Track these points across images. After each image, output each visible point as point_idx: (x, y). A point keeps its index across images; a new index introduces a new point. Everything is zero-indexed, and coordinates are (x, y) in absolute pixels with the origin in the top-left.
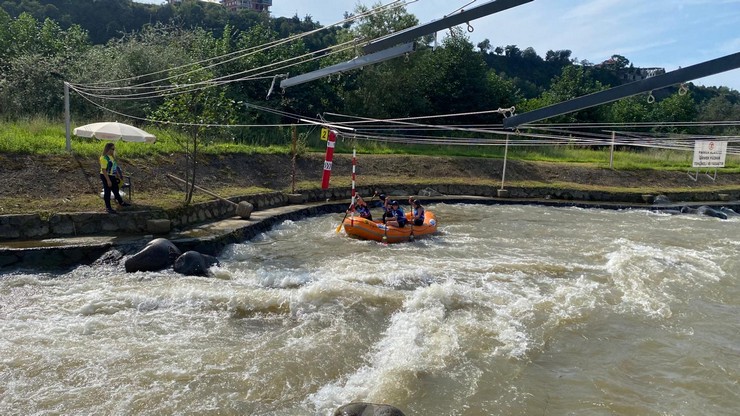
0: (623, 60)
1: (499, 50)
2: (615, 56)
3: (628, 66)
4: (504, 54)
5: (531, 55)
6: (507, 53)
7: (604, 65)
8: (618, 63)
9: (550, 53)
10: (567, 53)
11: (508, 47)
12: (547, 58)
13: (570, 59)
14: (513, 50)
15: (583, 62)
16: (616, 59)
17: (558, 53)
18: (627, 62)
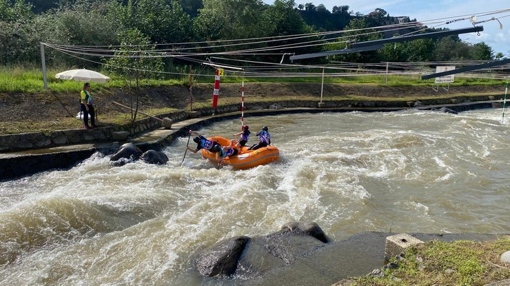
0: (382, 12)
1: (301, 6)
2: (378, 9)
3: (386, 16)
4: (304, 9)
5: (322, 10)
6: (306, 8)
7: (370, 15)
8: (380, 14)
9: (335, 8)
10: (346, 8)
11: (307, 4)
12: (333, 11)
13: (348, 11)
14: (310, 6)
15: (357, 13)
16: (378, 11)
17: (340, 8)
18: (386, 13)
